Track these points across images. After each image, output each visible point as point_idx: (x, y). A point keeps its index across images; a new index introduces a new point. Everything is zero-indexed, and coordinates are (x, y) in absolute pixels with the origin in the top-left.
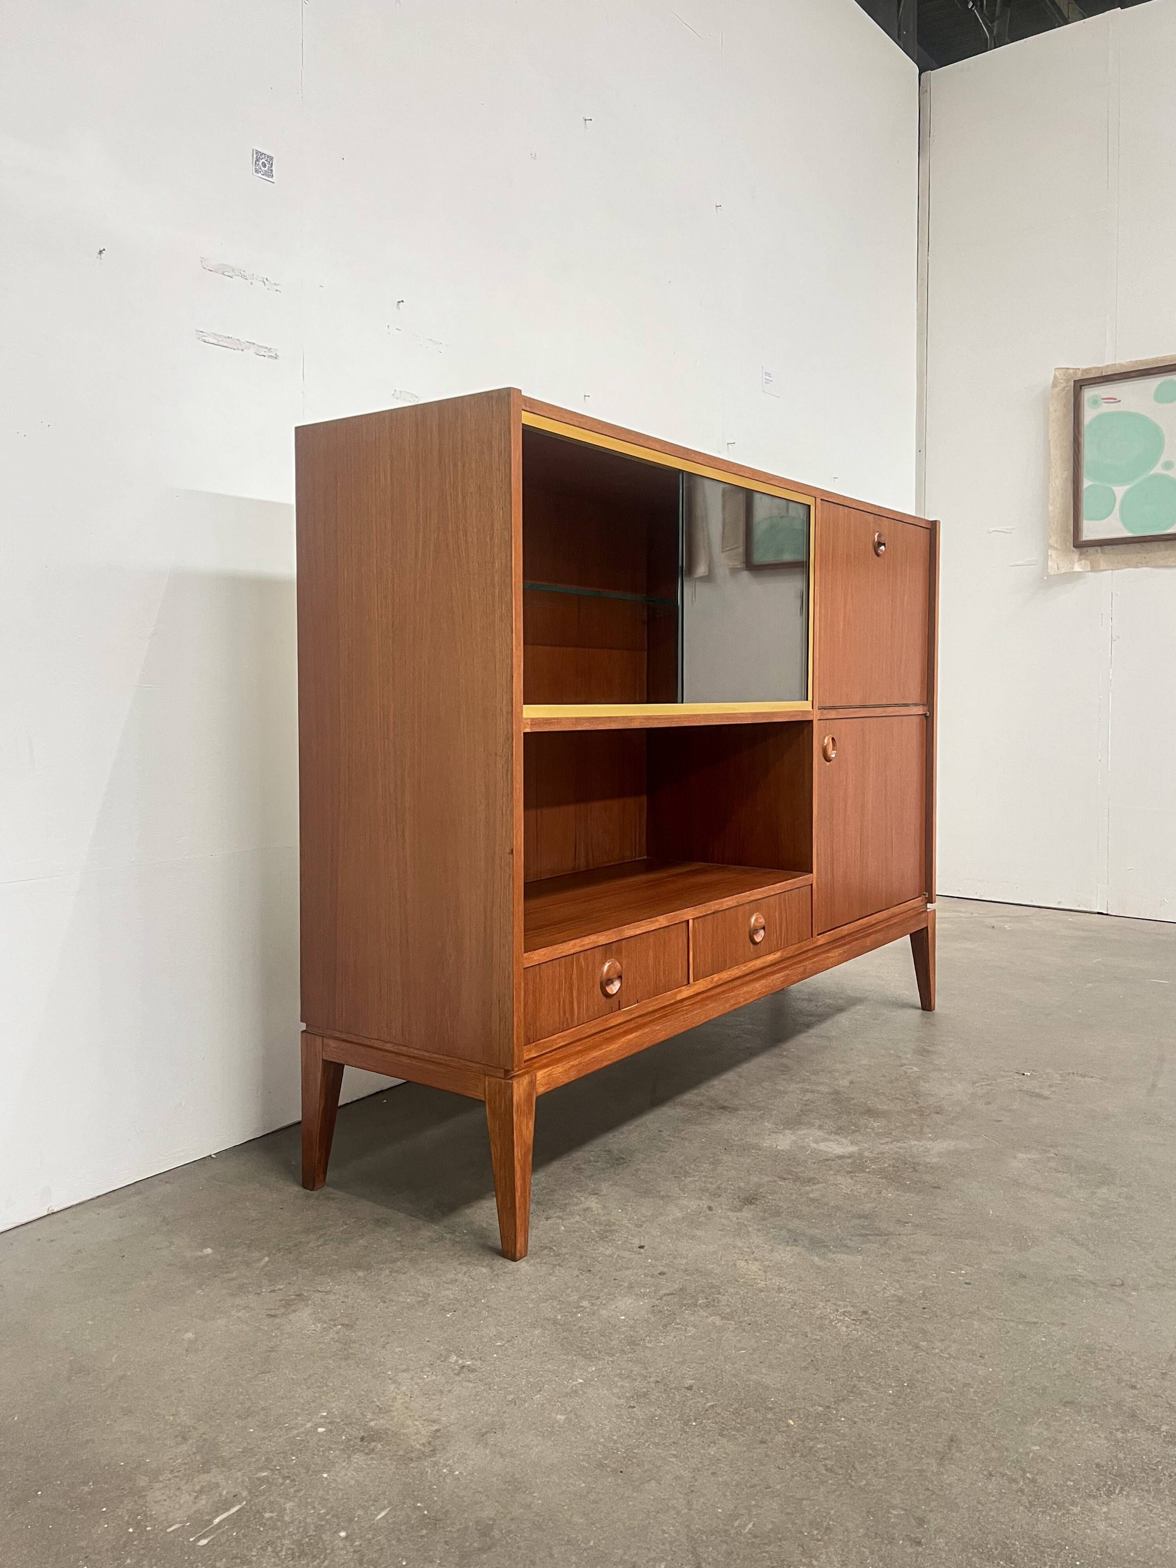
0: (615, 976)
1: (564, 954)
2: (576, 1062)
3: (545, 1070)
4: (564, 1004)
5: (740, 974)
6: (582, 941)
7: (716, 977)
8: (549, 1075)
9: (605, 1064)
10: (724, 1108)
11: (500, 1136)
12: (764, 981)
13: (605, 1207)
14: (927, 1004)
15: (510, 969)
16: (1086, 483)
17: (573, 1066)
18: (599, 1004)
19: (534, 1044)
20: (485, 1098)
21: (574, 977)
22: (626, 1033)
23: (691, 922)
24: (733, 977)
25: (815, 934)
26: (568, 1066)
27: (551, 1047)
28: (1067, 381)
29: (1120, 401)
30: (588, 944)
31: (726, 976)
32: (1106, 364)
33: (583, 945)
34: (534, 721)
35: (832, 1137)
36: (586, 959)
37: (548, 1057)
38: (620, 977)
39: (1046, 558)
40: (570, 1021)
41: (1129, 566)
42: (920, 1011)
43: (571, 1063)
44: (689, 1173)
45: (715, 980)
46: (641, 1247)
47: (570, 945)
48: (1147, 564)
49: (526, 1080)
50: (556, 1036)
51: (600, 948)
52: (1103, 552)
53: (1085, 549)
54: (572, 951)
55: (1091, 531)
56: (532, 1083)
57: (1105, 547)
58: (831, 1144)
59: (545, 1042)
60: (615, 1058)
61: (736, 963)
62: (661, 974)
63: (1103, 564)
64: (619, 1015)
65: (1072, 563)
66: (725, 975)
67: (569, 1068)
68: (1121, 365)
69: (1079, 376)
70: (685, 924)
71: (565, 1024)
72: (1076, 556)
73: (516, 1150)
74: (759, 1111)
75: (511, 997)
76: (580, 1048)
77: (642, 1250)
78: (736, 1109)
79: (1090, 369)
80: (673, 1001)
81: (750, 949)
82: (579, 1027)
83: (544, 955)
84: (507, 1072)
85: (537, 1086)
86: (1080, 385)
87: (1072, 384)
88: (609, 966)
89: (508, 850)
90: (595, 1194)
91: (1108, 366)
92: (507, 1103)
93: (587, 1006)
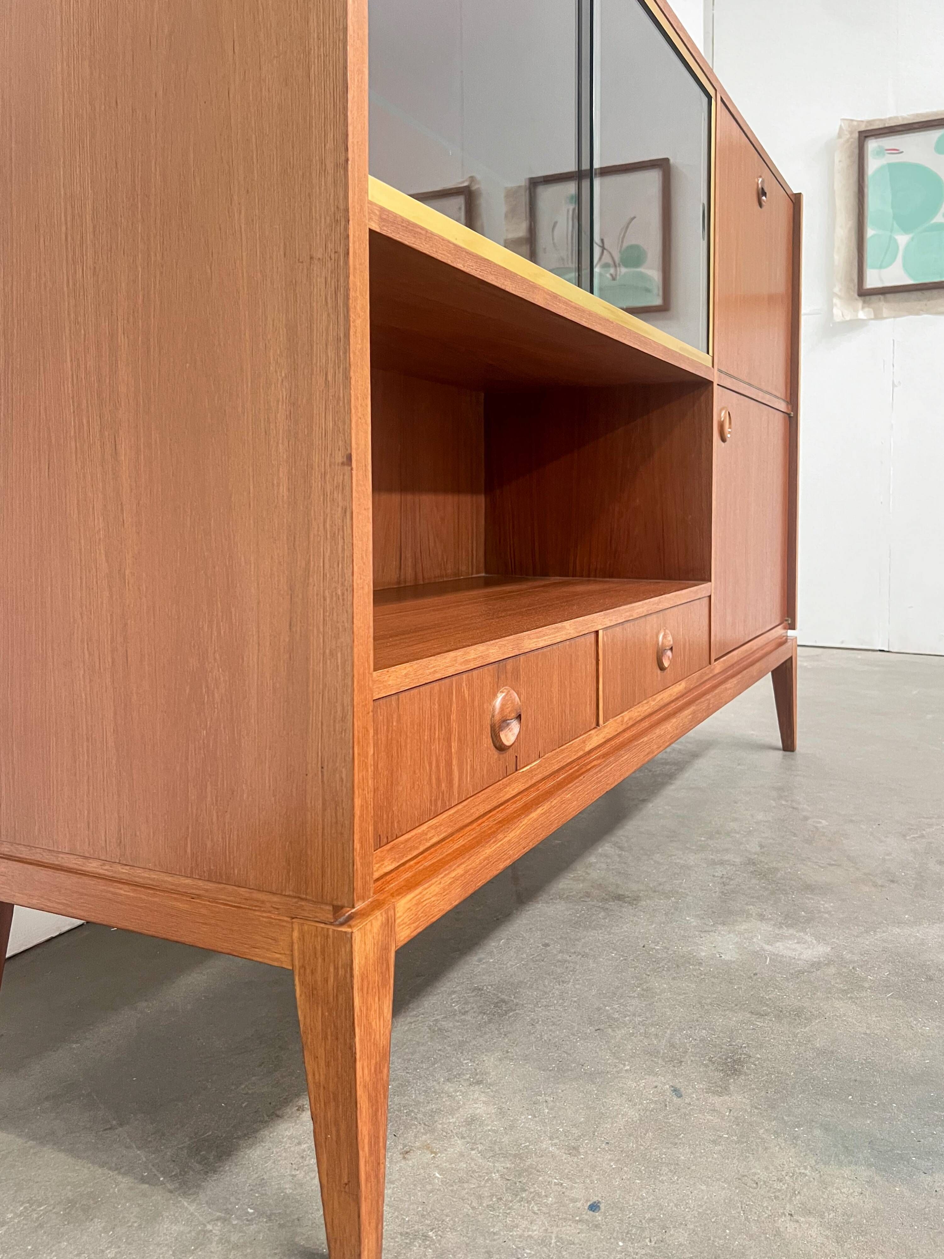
0: (514, 715)
1: (438, 676)
2: (460, 871)
3: (410, 896)
4: (438, 766)
5: (650, 711)
6: (466, 653)
7: (626, 715)
8: (417, 904)
9: (502, 866)
10: (619, 898)
11: (325, 1038)
12: (674, 720)
13: (502, 1112)
14: (788, 744)
15: (347, 700)
16: (870, 232)
17: (456, 879)
18: (489, 763)
19: (388, 847)
20: (293, 965)
21: (453, 717)
22: (527, 808)
23: (601, 633)
24: (643, 715)
25: (713, 660)
26: (447, 880)
27: (417, 848)
28: (851, 133)
29: (902, 152)
30: (475, 659)
31: (636, 714)
32: (888, 116)
33: (467, 662)
34: (385, 215)
35: (786, 931)
36: (470, 685)
37: (411, 867)
38: (519, 717)
39: (831, 306)
40: (446, 796)
41: (910, 313)
42: (781, 752)
43: (453, 874)
44: (616, 1020)
45: (626, 719)
46: (594, 1207)
47: (448, 660)
48: (928, 312)
49: (376, 921)
50: (424, 827)
51: (490, 667)
52: (886, 301)
53: (868, 298)
54: (451, 671)
55: (872, 281)
56: (389, 925)
57: (888, 296)
58: (791, 944)
59: (407, 841)
60: (516, 854)
61: (646, 696)
62: (568, 712)
63: (885, 312)
64: (516, 780)
65: (856, 311)
66: (636, 712)
67: (451, 884)
68: (903, 118)
69: (863, 128)
70: (593, 636)
71: (439, 803)
72: (860, 304)
73: (359, 1065)
74: (669, 898)
75: (349, 759)
76: (461, 842)
77: (598, 1217)
78: (637, 899)
79: (874, 121)
80: (581, 753)
81: (657, 676)
82: (460, 807)
83: (406, 675)
84: (337, 909)
85: (397, 929)
86: (865, 136)
87: (857, 135)
88: (504, 698)
89: (340, 458)
90: (479, 1083)
91: (890, 119)
92: (341, 972)
93: (472, 767)
